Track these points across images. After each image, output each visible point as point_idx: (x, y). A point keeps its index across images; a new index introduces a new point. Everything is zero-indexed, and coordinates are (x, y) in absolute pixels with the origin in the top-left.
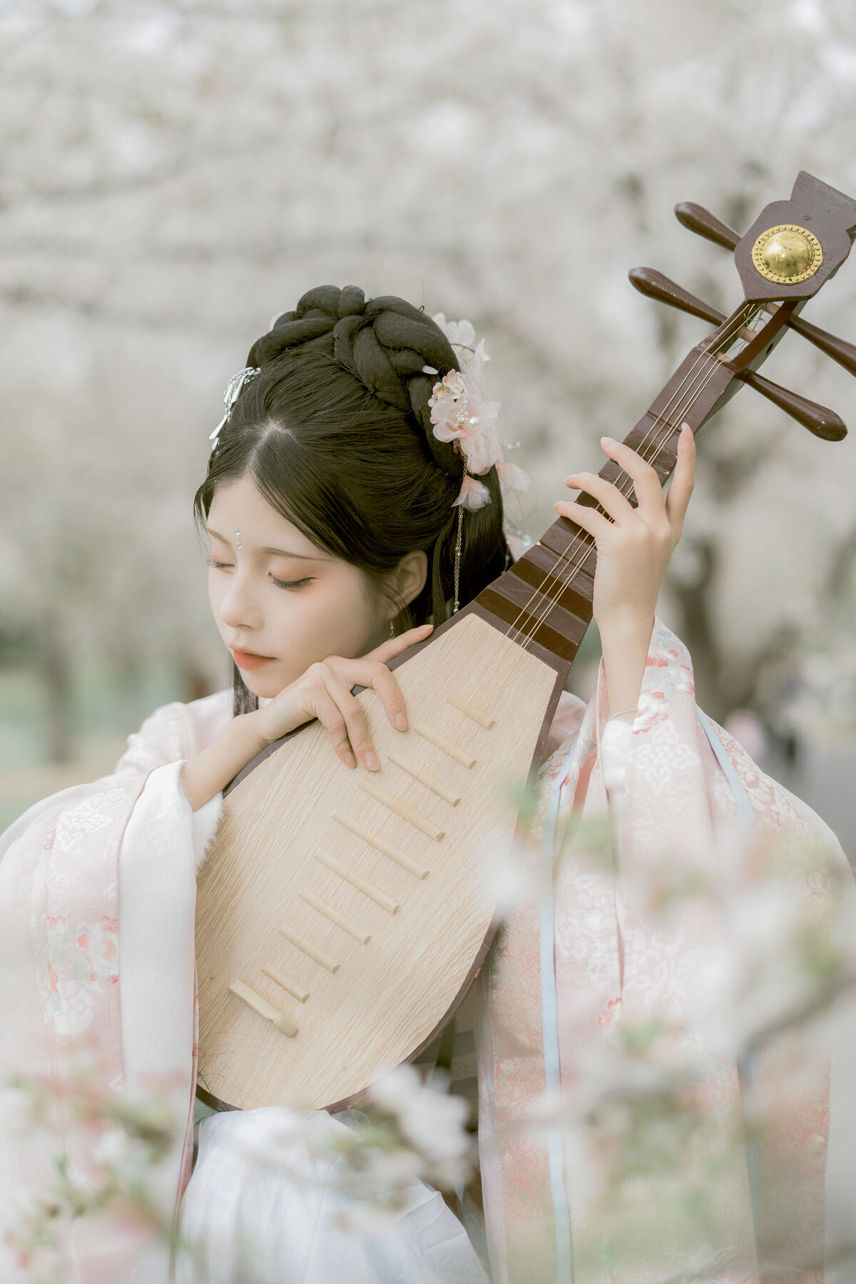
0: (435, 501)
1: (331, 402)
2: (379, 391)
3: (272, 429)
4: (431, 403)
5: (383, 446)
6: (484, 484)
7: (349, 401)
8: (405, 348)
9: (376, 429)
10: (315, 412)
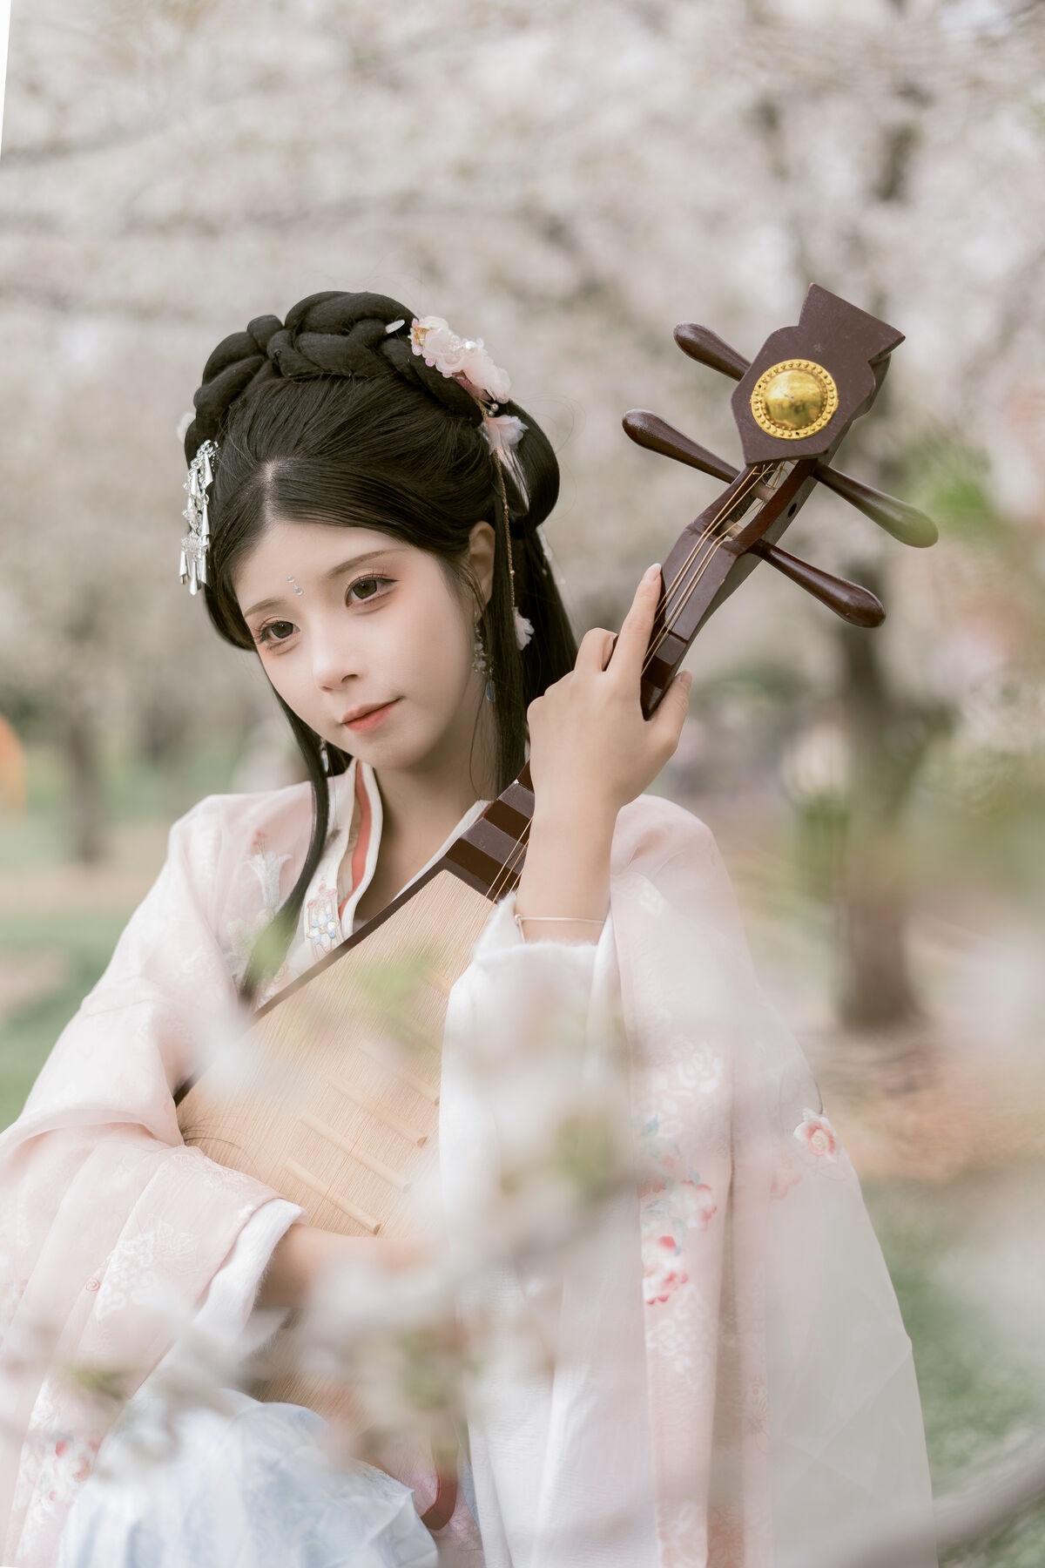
0: (475, 450)
2: (356, 370)
3: (272, 469)
4: (416, 351)
5: (395, 410)
6: (511, 414)
7: (333, 393)
8: (357, 320)
9: (378, 398)
10: (306, 424)
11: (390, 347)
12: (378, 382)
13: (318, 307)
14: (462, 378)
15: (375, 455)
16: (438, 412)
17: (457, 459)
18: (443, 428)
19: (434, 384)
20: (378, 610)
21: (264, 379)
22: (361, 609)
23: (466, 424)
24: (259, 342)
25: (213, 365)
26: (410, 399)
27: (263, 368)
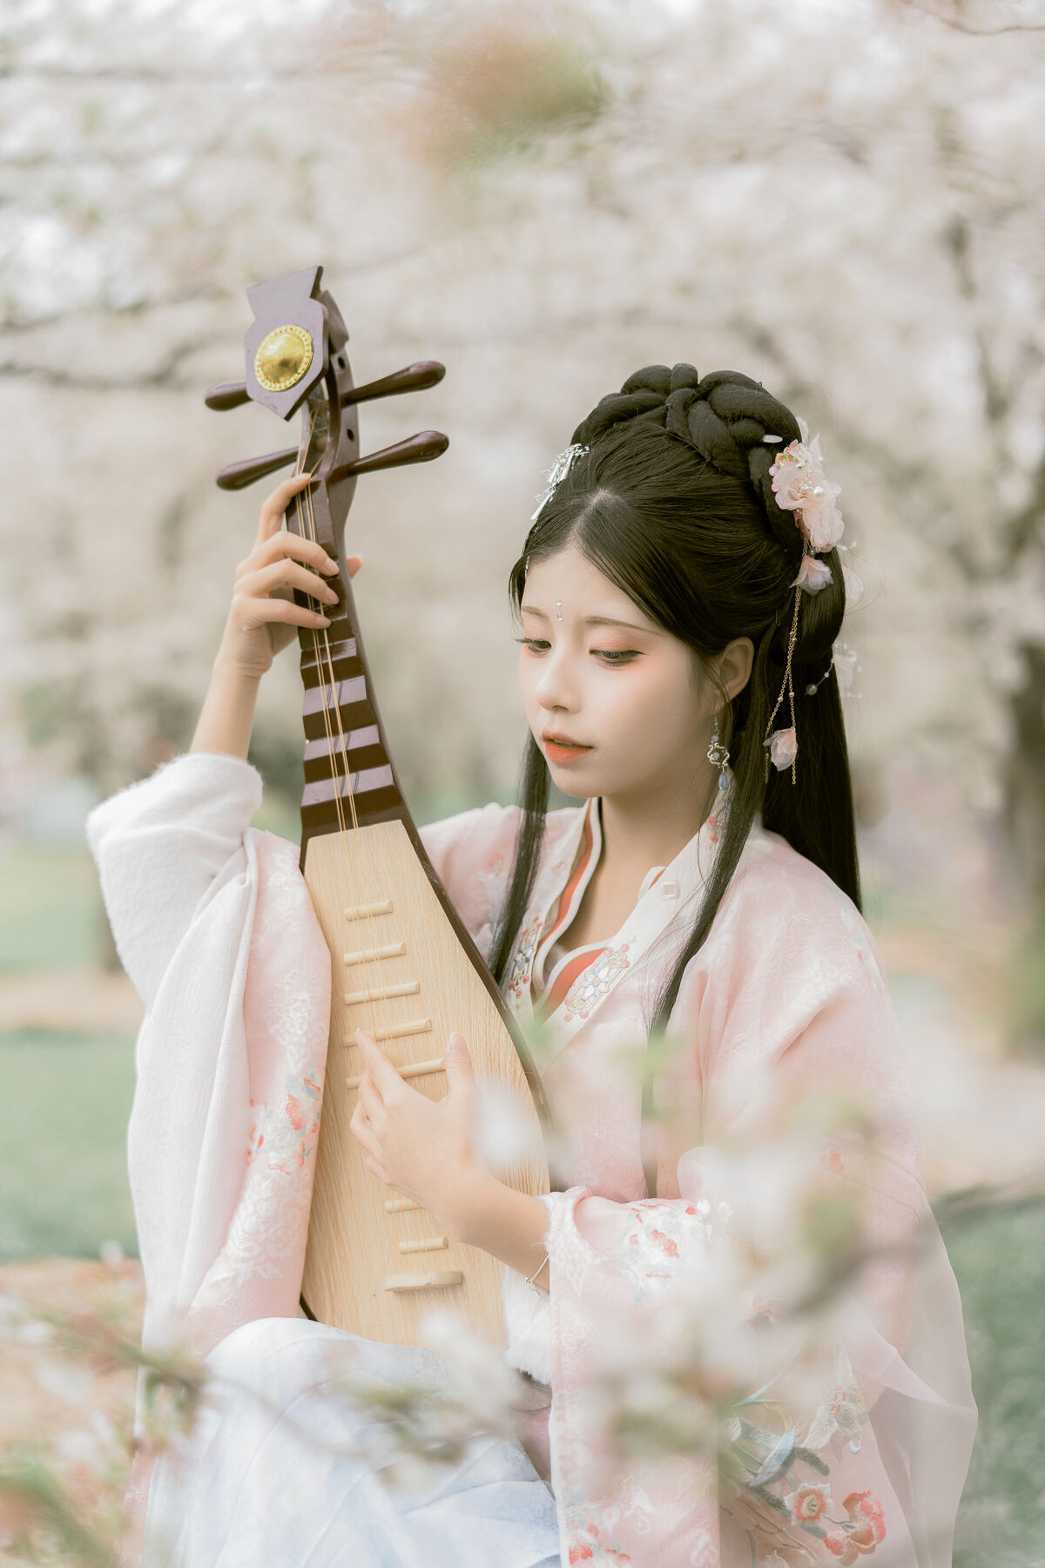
0: (773, 578)
1: (665, 469)
2: (715, 459)
5: (721, 513)
6: (826, 563)
7: (684, 466)
8: (746, 417)
9: (713, 495)
10: (647, 477)
12: (729, 480)
13: (727, 385)
14: (800, 515)
15: (679, 539)
16: (757, 533)
17: (749, 579)
18: (752, 547)
19: (769, 507)
21: (650, 419)
24: (670, 385)
25: (633, 381)
27: (656, 410)
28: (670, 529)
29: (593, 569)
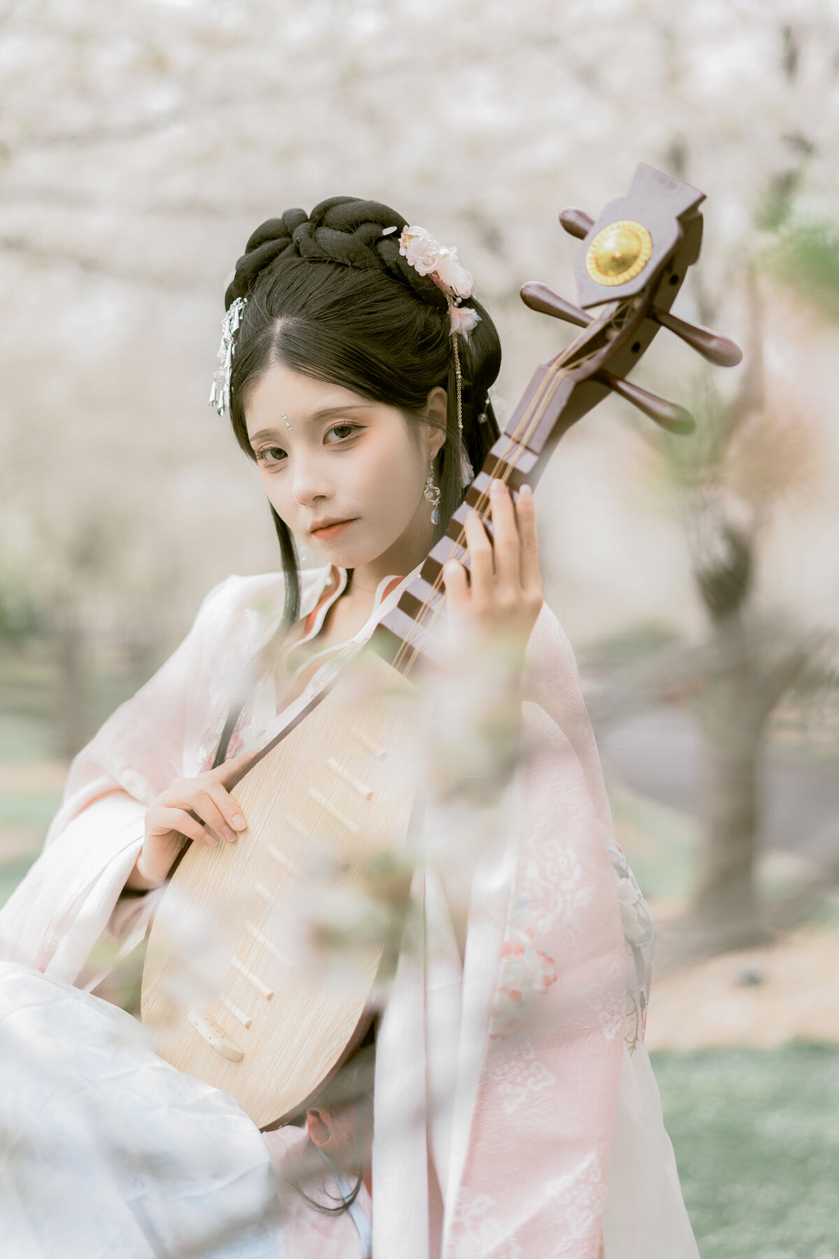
0: (439, 331)
1: (320, 283)
2: (355, 262)
3: (280, 325)
4: (402, 252)
5: (379, 297)
6: (470, 307)
7: (334, 276)
8: (362, 222)
9: (368, 285)
10: (310, 294)
11: (384, 247)
12: (371, 273)
13: (334, 209)
14: (436, 276)
15: (357, 330)
16: (412, 302)
17: (422, 339)
18: (414, 313)
19: (413, 279)
20: (350, 448)
21: (287, 256)
22: (335, 448)
23: (433, 312)
24: (289, 228)
25: (254, 240)
26: (392, 289)
27: (287, 249)
28: (348, 324)
29: (303, 378)
